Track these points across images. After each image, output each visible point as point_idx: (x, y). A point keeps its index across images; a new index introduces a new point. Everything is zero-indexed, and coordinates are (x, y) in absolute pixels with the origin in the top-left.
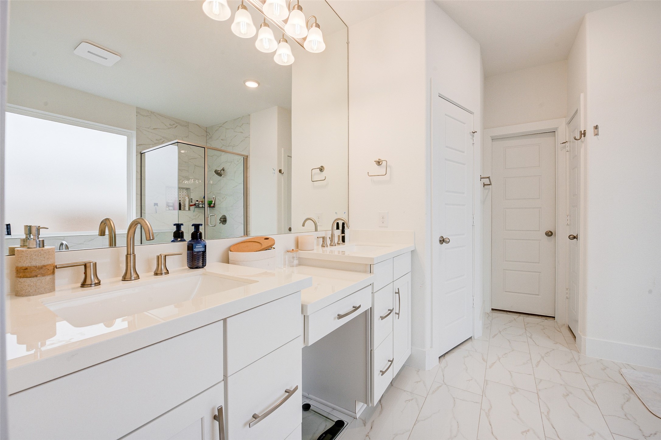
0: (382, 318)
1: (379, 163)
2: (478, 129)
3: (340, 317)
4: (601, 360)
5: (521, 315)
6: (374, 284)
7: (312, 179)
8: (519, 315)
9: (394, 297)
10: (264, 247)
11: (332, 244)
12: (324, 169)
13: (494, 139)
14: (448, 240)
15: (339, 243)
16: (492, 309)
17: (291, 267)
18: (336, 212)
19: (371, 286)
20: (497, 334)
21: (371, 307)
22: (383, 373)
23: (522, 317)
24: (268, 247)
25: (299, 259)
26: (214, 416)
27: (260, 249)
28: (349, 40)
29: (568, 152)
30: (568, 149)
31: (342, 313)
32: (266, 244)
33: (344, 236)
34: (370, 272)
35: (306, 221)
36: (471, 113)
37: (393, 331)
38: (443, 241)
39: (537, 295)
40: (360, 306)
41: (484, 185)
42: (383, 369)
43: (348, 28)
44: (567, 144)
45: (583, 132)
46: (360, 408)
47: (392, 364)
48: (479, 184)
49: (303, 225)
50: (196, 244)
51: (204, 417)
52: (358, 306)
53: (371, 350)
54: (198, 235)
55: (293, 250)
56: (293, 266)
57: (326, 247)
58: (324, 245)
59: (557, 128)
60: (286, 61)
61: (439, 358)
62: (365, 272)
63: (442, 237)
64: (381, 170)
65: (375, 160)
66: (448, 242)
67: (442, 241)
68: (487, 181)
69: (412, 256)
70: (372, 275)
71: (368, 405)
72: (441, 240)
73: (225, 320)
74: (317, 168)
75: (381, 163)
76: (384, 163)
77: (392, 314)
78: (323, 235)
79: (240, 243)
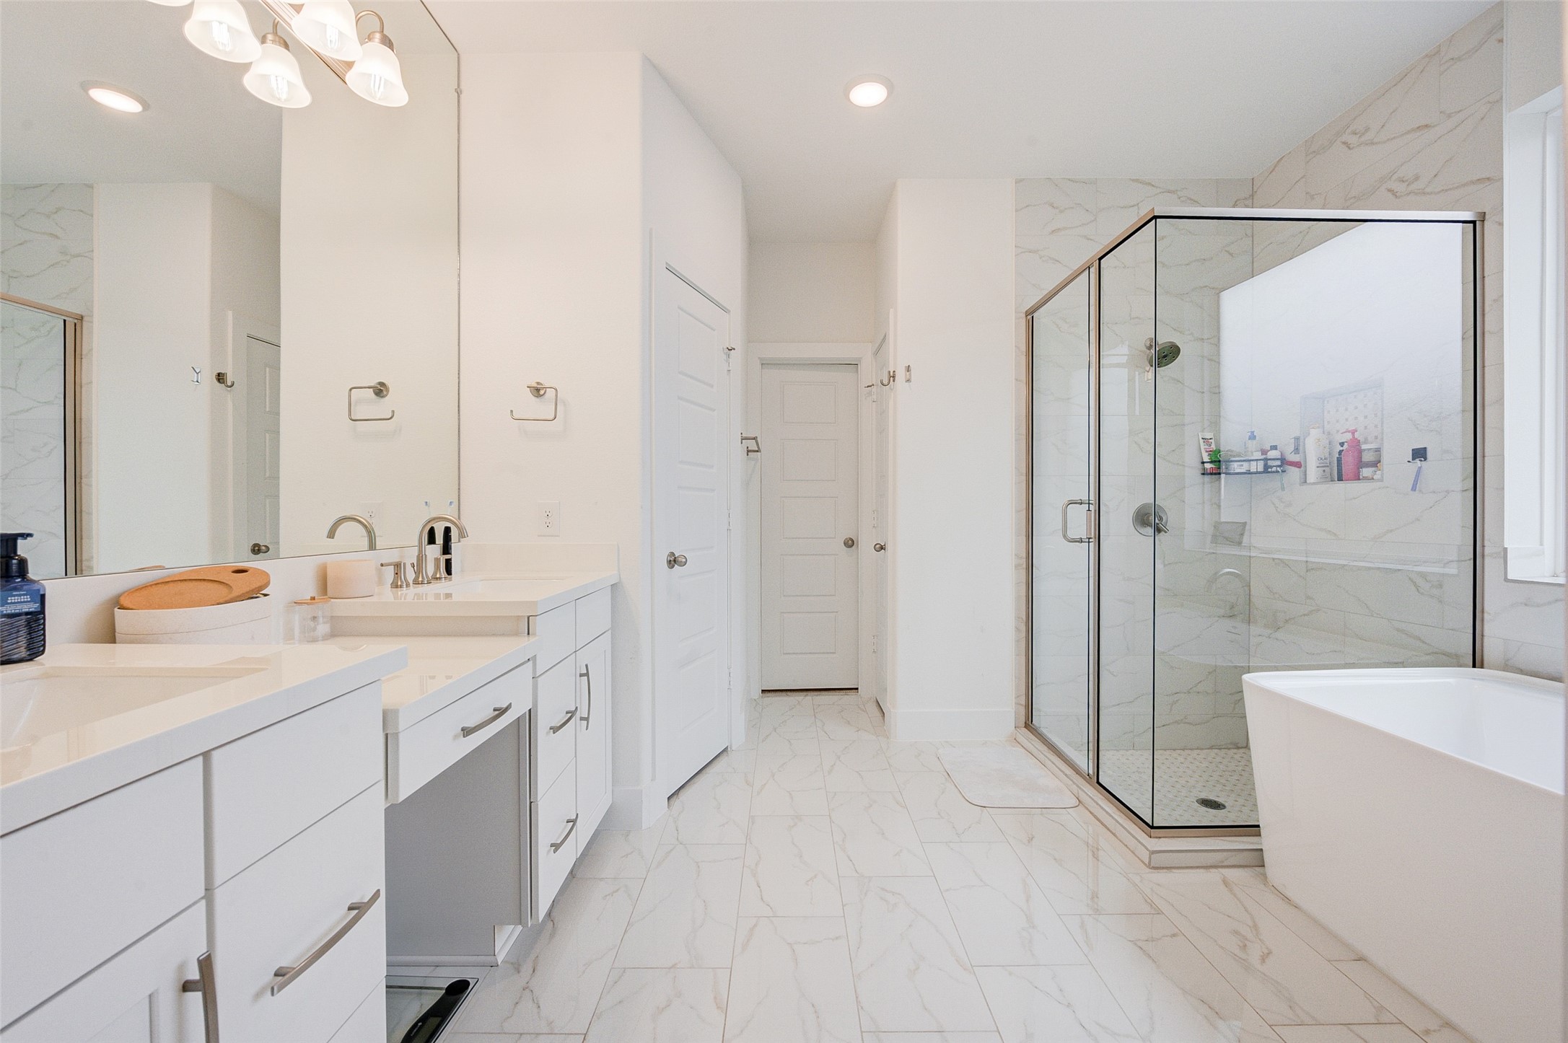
0: (555, 729)
1: (537, 391)
2: (738, 343)
3: (467, 732)
4: (916, 742)
5: (809, 693)
6: (537, 658)
7: (350, 414)
8: (805, 693)
9: (578, 681)
10: (235, 593)
11: (420, 579)
12: (388, 390)
13: (765, 364)
14: (684, 560)
15: (438, 576)
16: (762, 691)
17: (308, 642)
18: (426, 502)
19: (531, 662)
20: (770, 734)
21: (530, 710)
22: (556, 846)
23: (809, 698)
24: (253, 590)
25: (333, 619)
26: (183, 982)
27: (227, 599)
28: (463, 86)
29: (874, 403)
30: (874, 397)
31: (471, 723)
32: (241, 583)
33: (450, 559)
34: (528, 634)
35: (340, 524)
36: (726, 311)
37: (576, 757)
38: (675, 561)
39: (833, 653)
40: (509, 707)
41: (748, 451)
42: (557, 840)
43: (458, 54)
44: (874, 389)
45: (891, 374)
46: (506, 939)
47: (574, 829)
48: (739, 450)
49: (331, 534)
50: (9, 592)
51: (157, 991)
52: (505, 706)
53: (531, 803)
54: (14, 568)
55: (313, 598)
56: (314, 640)
57: (405, 586)
58: (399, 583)
59: (859, 360)
60: (284, 96)
61: (669, 798)
62: (516, 634)
63: (673, 554)
64: (542, 408)
65: (529, 384)
66: (683, 563)
67: (672, 562)
68: (752, 445)
69: (613, 598)
70: (532, 639)
71: (525, 925)
72: (670, 561)
73: (206, 755)
74: (367, 385)
75: (542, 392)
76: (550, 393)
77: (573, 719)
78: (396, 560)
79: (151, 586)
